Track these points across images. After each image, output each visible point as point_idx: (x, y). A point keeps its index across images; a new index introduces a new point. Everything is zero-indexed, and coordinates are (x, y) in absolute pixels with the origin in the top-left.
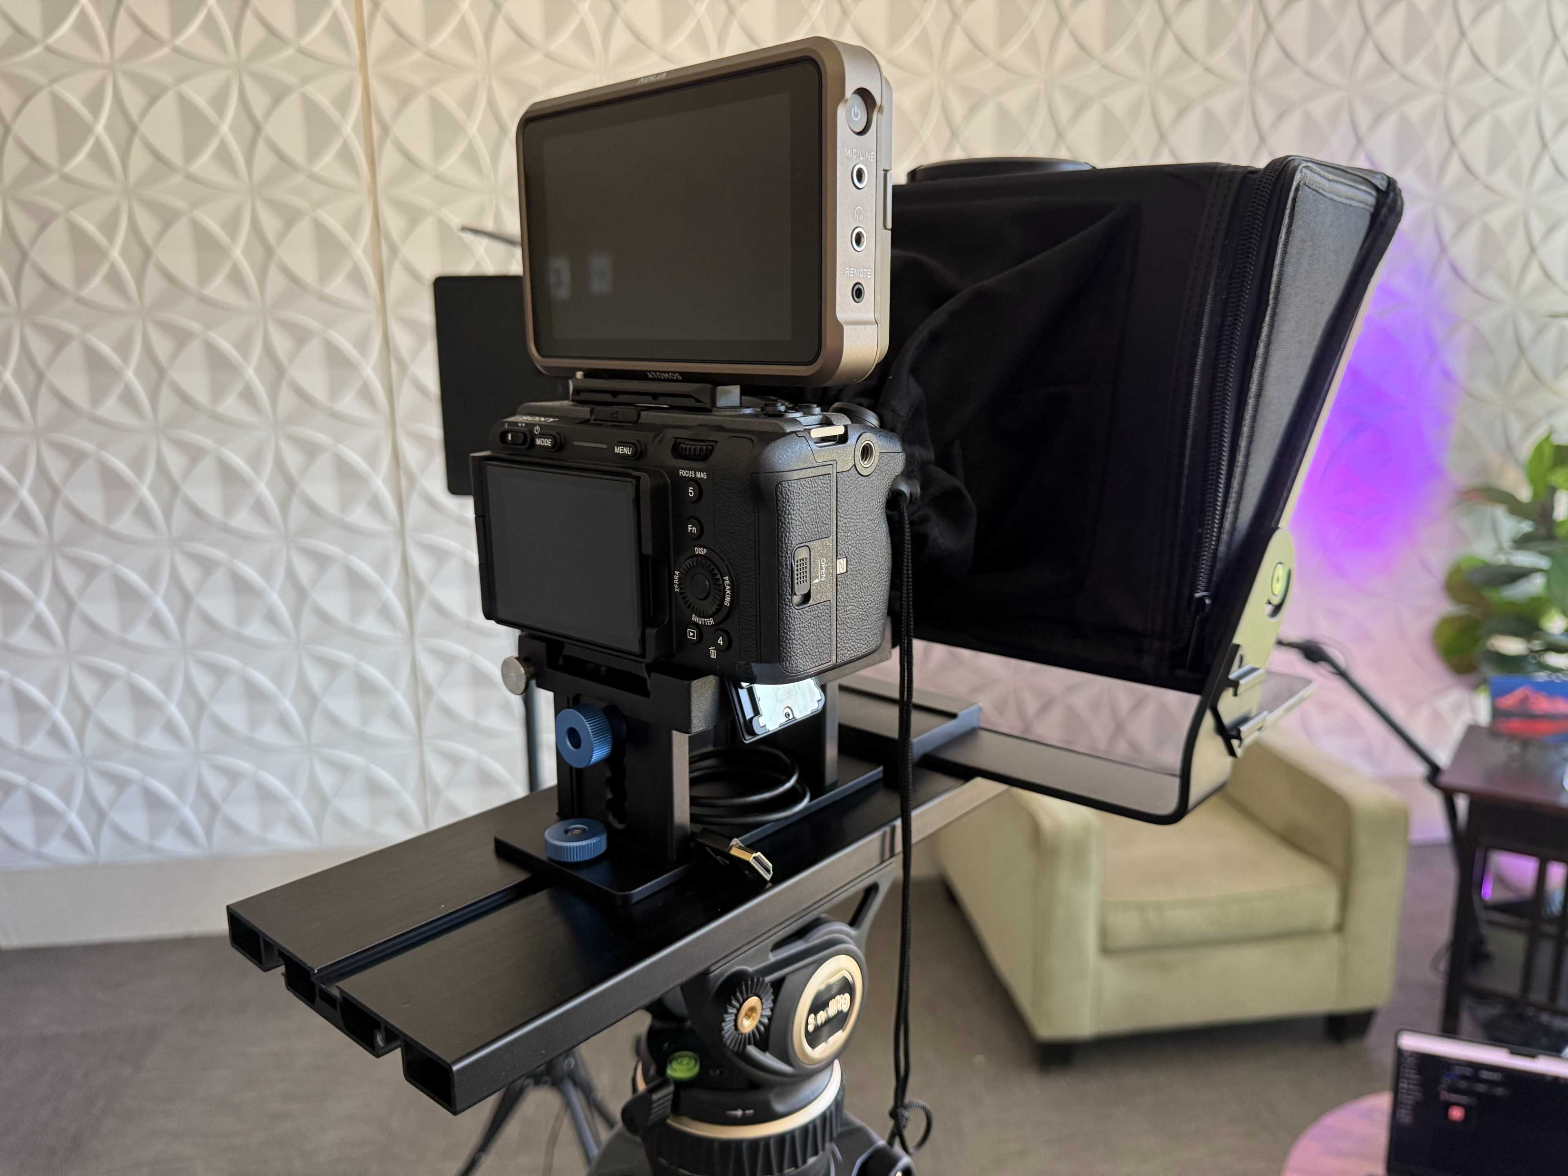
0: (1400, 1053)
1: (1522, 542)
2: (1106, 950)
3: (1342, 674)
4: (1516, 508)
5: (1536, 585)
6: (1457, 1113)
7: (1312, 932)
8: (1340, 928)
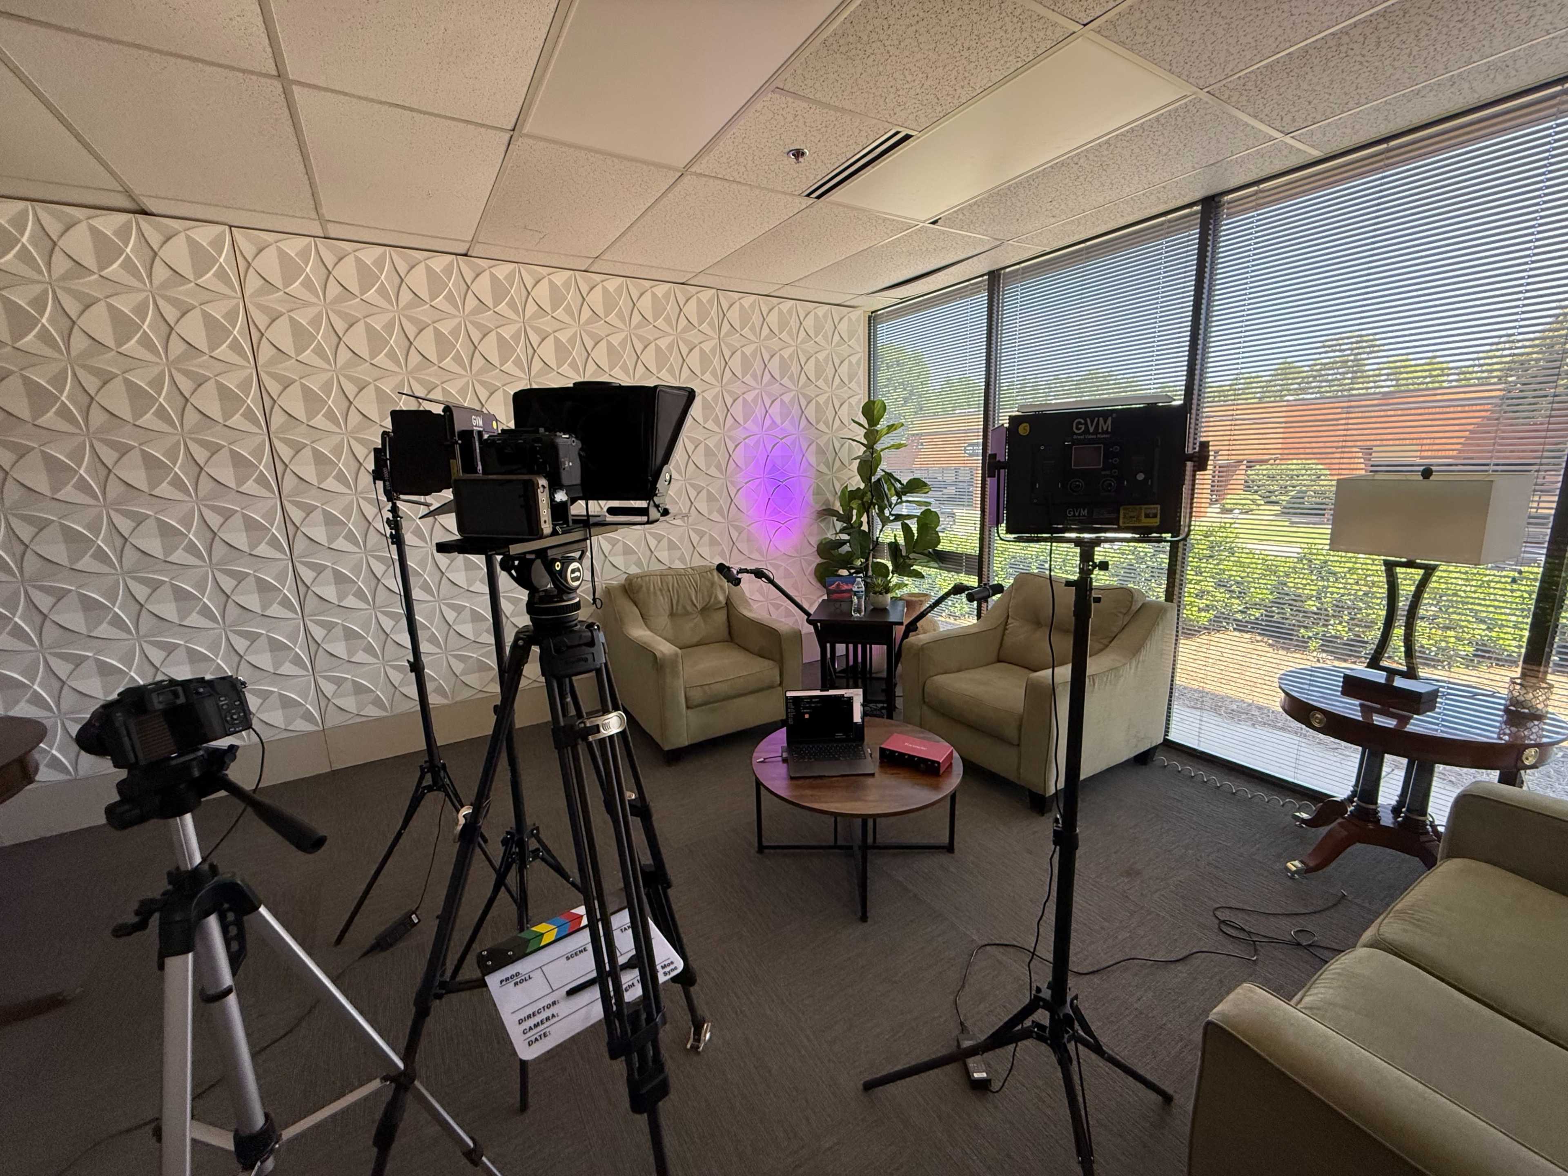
0: (787, 697)
1: (842, 531)
2: (688, 707)
3: (771, 582)
4: (840, 518)
5: (847, 548)
6: (807, 716)
7: (771, 687)
8: (781, 684)
